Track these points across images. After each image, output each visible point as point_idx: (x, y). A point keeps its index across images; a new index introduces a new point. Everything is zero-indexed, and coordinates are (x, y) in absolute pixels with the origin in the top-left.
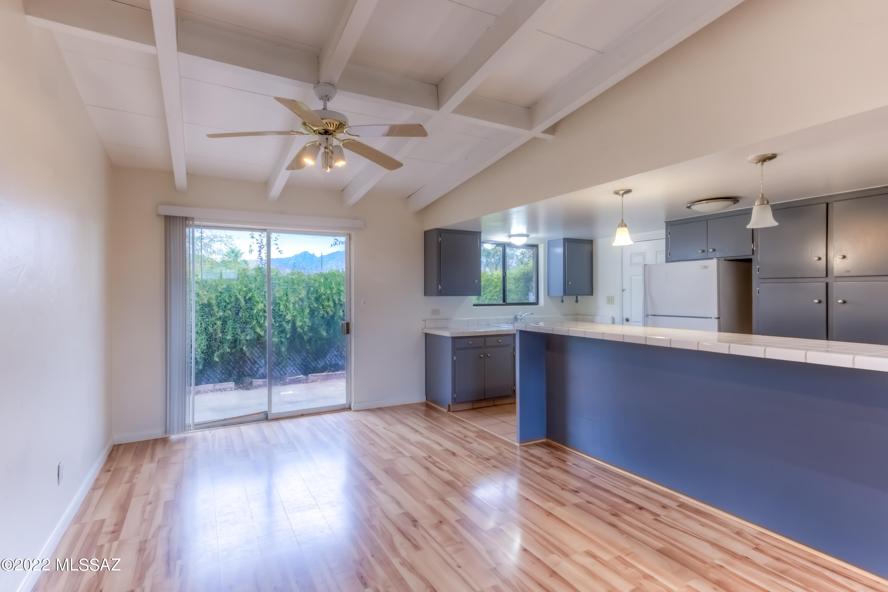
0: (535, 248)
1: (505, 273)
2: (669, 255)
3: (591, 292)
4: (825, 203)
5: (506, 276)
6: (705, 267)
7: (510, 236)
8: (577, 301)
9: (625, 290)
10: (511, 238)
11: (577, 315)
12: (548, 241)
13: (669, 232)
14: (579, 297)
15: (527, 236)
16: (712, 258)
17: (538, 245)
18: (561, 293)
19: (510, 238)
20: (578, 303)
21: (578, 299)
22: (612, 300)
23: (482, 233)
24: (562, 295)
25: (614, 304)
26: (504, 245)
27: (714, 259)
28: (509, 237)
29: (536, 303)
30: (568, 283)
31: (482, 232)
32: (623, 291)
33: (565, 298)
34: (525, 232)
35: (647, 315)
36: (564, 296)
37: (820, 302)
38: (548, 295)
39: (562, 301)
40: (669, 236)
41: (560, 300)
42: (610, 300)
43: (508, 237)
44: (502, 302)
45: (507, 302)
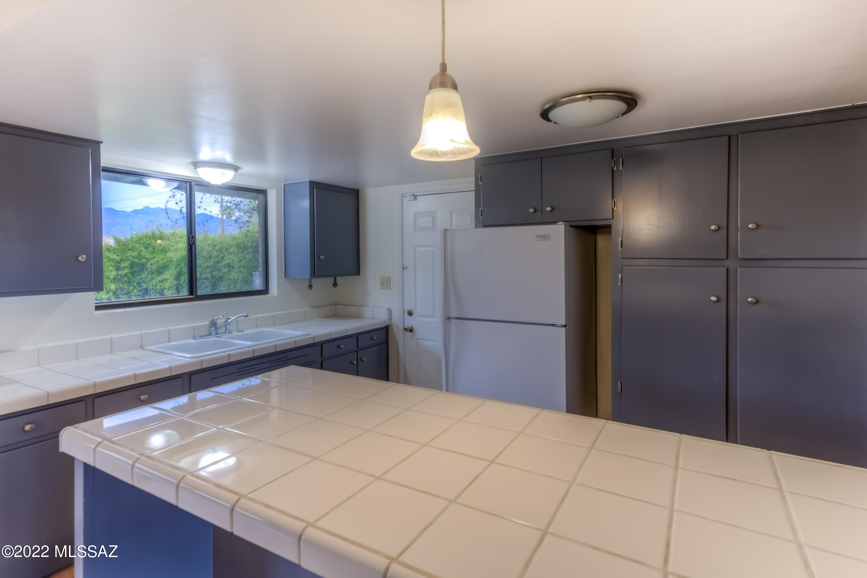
0: (261, 196)
1: (192, 238)
2: (481, 216)
3: (357, 271)
4: (726, 135)
5: (194, 243)
6: (545, 237)
7: (196, 164)
8: (335, 285)
9: (407, 268)
10: (198, 169)
11: (336, 304)
12: (284, 185)
13: (481, 176)
14: (339, 279)
15: (236, 168)
16: (554, 223)
17: (266, 191)
18: (308, 276)
19: (195, 168)
20: (337, 288)
21: (337, 281)
22: (387, 283)
23: (101, 145)
24: (309, 277)
25: (390, 289)
26: (190, 182)
27: (560, 223)
28: (194, 165)
29: (265, 291)
30: (319, 257)
31: (102, 142)
32: (404, 269)
33: (315, 281)
34: (229, 158)
35: (449, 318)
36: (313, 280)
37: (719, 300)
38: (285, 277)
39: (310, 286)
40: (480, 183)
41: (307, 283)
42: (386, 283)
43: (192, 167)
44: (185, 293)
45: (199, 293)
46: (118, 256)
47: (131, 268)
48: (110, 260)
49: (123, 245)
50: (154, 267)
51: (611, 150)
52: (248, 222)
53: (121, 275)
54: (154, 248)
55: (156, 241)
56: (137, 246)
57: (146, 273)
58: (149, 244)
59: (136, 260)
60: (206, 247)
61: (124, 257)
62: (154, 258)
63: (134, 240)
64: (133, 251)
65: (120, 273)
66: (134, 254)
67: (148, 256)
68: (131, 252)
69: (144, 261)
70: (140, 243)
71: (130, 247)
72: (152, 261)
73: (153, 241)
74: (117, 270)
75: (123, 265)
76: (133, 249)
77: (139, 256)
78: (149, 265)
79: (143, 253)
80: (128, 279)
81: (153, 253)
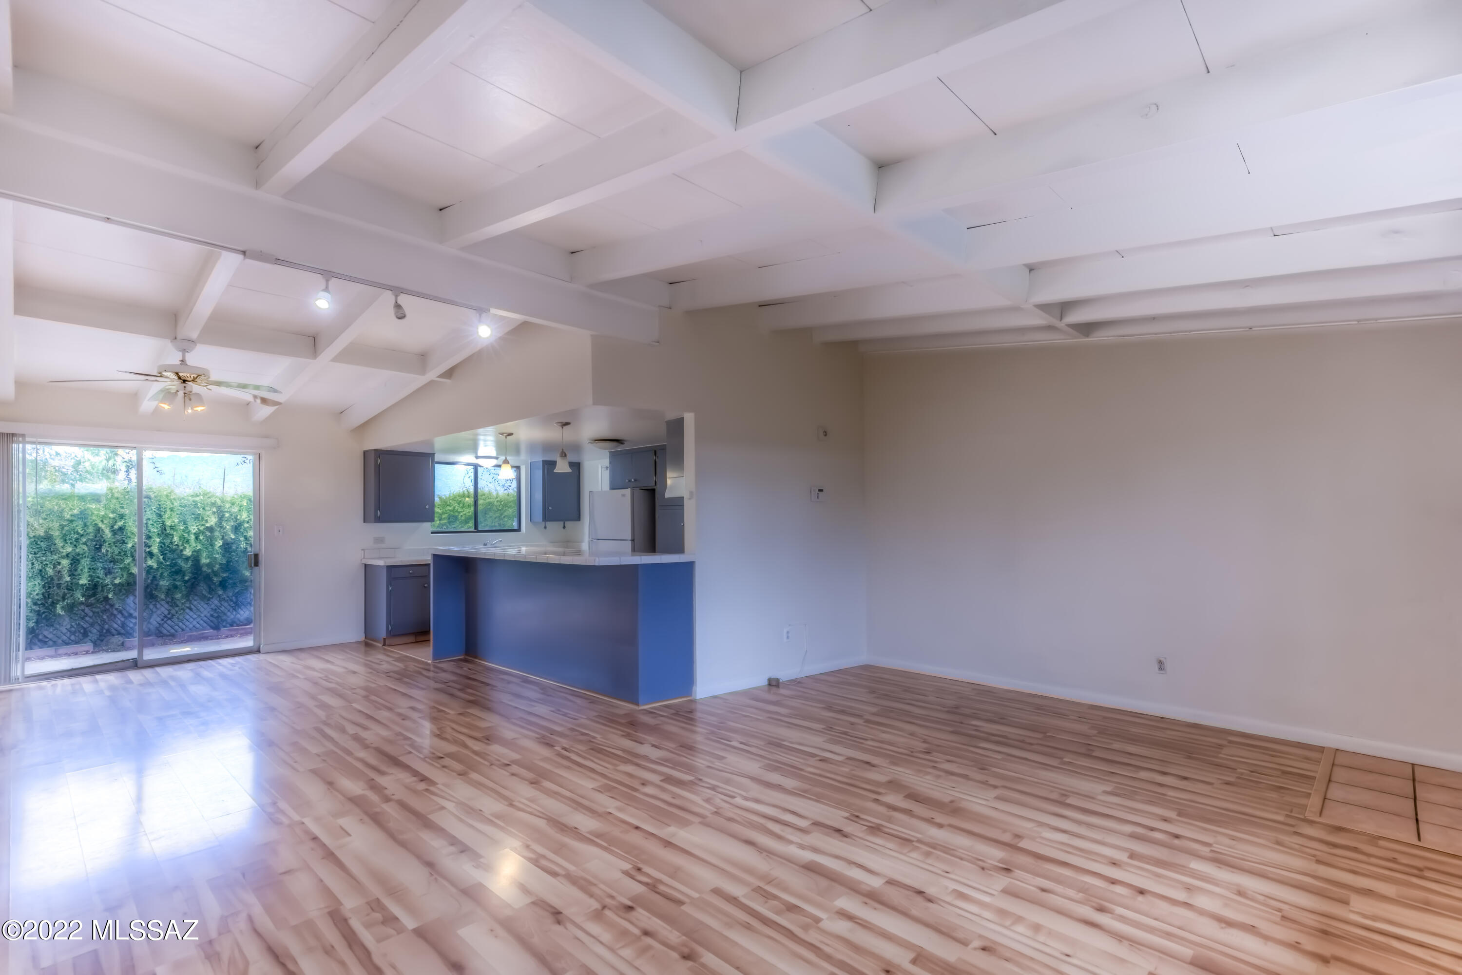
2: (611, 483)
3: (577, 518)
6: (623, 495)
7: (478, 457)
8: (564, 527)
10: (478, 460)
12: (530, 465)
14: (566, 523)
15: (496, 458)
16: (628, 488)
17: (520, 467)
20: (566, 529)
21: (566, 525)
23: (435, 455)
24: (543, 520)
26: (475, 466)
29: (518, 530)
30: (548, 509)
31: (435, 453)
33: (548, 524)
34: (494, 453)
35: (592, 539)
36: (544, 522)
38: (530, 520)
39: (545, 527)
40: (611, 465)
41: (542, 525)
44: (473, 529)
45: (479, 529)
46: (440, 510)
47: (449, 519)
48: (438, 512)
49: (444, 502)
50: (463, 518)
51: (654, 451)
52: (510, 486)
53: (442, 524)
54: (464, 504)
55: (465, 499)
56: (453, 502)
57: (458, 522)
58: (461, 501)
59: (452, 513)
60: (495, 503)
61: (444, 511)
62: (463, 511)
63: (451, 498)
64: (451, 506)
65: (442, 522)
66: (450, 508)
67: (460, 510)
68: (449, 507)
69: (456, 514)
70: (455, 500)
71: (448, 503)
72: (461, 514)
73: (463, 499)
74: (440, 520)
75: (444, 516)
76: (449, 505)
77: (454, 510)
78: (460, 517)
79: (456, 508)
80: (447, 527)
81: (462, 508)
